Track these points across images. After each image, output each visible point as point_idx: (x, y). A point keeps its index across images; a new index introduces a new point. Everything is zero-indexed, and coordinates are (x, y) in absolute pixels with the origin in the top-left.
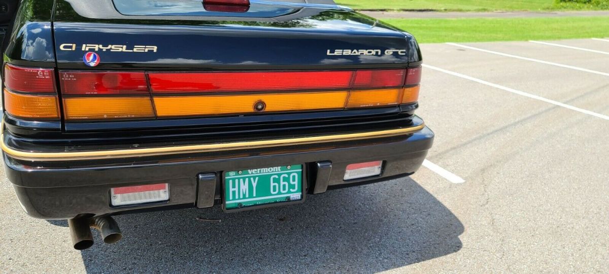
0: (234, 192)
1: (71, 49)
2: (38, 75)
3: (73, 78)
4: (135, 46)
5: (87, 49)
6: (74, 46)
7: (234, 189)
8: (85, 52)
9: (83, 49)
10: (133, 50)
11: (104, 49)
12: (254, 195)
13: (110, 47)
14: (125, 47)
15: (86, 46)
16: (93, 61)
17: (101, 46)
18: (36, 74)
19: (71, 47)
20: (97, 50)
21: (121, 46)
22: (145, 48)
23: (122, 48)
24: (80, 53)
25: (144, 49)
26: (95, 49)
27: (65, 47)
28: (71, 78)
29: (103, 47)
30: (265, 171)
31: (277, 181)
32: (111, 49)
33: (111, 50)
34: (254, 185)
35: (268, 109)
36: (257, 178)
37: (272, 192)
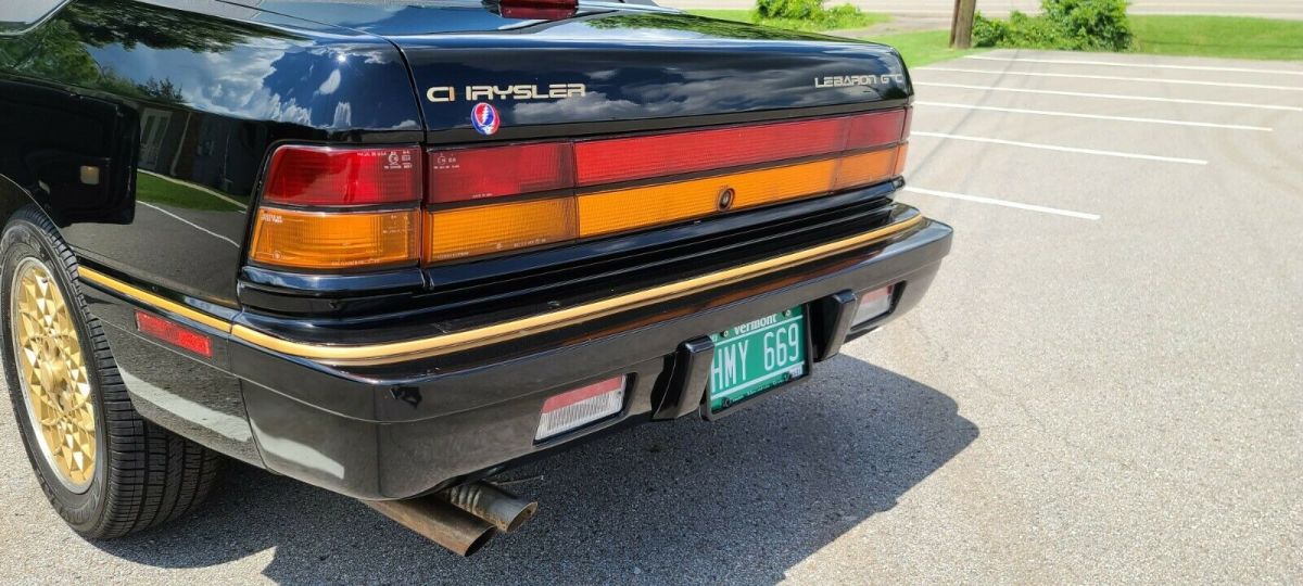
0: (717, 375)
1: (446, 99)
2: (388, 164)
3: (455, 164)
4: (551, 86)
5: (475, 98)
6: (452, 90)
7: (717, 370)
8: (473, 103)
9: (468, 98)
10: (548, 93)
11: (503, 94)
12: (744, 378)
13: (511, 89)
14: (534, 88)
15: (473, 91)
16: (487, 123)
17: (496, 89)
18: (385, 161)
19: (446, 94)
20: (491, 97)
21: (529, 87)
22: (567, 88)
23: (531, 90)
24: (463, 108)
25: (565, 91)
26: (487, 96)
27: (436, 94)
28: (450, 164)
29: (500, 89)
30: (757, 325)
31: (772, 342)
32: (513, 94)
33: (515, 97)
34: (743, 356)
35: (739, 202)
36: (747, 342)
37: (768, 368)
